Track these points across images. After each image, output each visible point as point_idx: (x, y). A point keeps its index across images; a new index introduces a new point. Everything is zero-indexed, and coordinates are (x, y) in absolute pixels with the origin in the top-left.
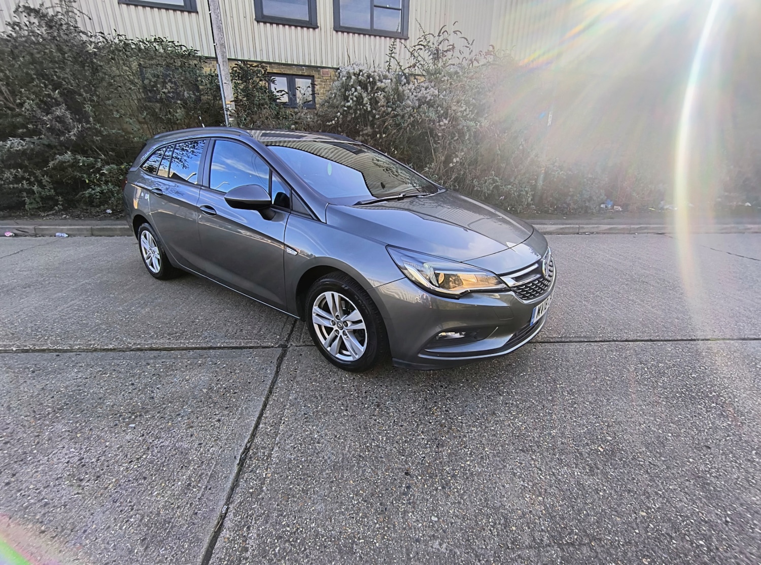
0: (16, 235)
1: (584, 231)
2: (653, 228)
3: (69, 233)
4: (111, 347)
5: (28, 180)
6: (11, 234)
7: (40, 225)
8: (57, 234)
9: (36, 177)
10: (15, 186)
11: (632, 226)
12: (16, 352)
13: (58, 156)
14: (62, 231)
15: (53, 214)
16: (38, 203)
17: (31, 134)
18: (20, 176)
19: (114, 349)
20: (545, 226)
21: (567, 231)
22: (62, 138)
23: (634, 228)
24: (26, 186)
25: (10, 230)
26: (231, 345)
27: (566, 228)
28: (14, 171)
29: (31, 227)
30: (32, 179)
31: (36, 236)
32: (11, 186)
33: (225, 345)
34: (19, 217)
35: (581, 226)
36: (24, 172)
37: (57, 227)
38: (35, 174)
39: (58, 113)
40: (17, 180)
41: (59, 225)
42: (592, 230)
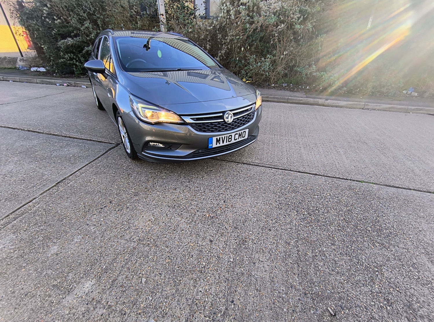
0: (68, 86)
1: (369, 107)
2: (426, 110)
3: (87, 86)
4: (56, 134)
5: (75, 59)
6: (66, 85)
7: (77, 82)
8: (82, 86)
9: (79, 58)
10: (70, 62)
11: (410, 107)
12: (26, 131)
13: (86, 48)
14: (84, 85)
15: (86, 77)
16: (80, 71)
17: (76, 36)
18: (72, 57)
19: (57, 135)
20: (339, 102)
21: (354, 106)
22: (88, 38)
23: (411, 109)
24: (75, 62)
25: (66, 83)
26: (99, 140)
27: (354, 104)
28: (69, 55)
29: (73, 82)
30: (77, 59)
31: (75, 86)
32: (68, 62)
33: (96, 140)
34: (72, 77)
35: (366, 104)
36: (74, 55)
37: (83, 83)
38: (78, 56)
39: (86, 25)
40: (71, 59)
41: (84, 82)
42: (375, 108)
